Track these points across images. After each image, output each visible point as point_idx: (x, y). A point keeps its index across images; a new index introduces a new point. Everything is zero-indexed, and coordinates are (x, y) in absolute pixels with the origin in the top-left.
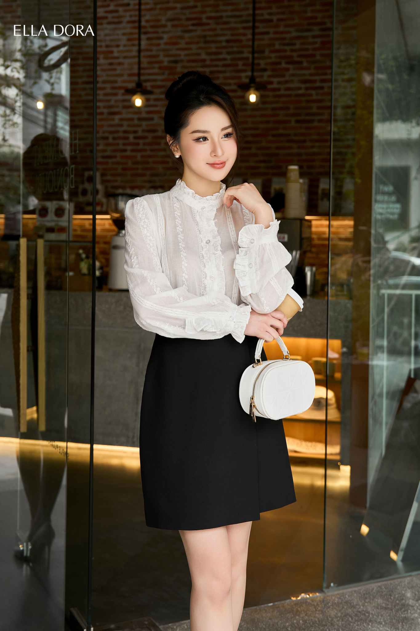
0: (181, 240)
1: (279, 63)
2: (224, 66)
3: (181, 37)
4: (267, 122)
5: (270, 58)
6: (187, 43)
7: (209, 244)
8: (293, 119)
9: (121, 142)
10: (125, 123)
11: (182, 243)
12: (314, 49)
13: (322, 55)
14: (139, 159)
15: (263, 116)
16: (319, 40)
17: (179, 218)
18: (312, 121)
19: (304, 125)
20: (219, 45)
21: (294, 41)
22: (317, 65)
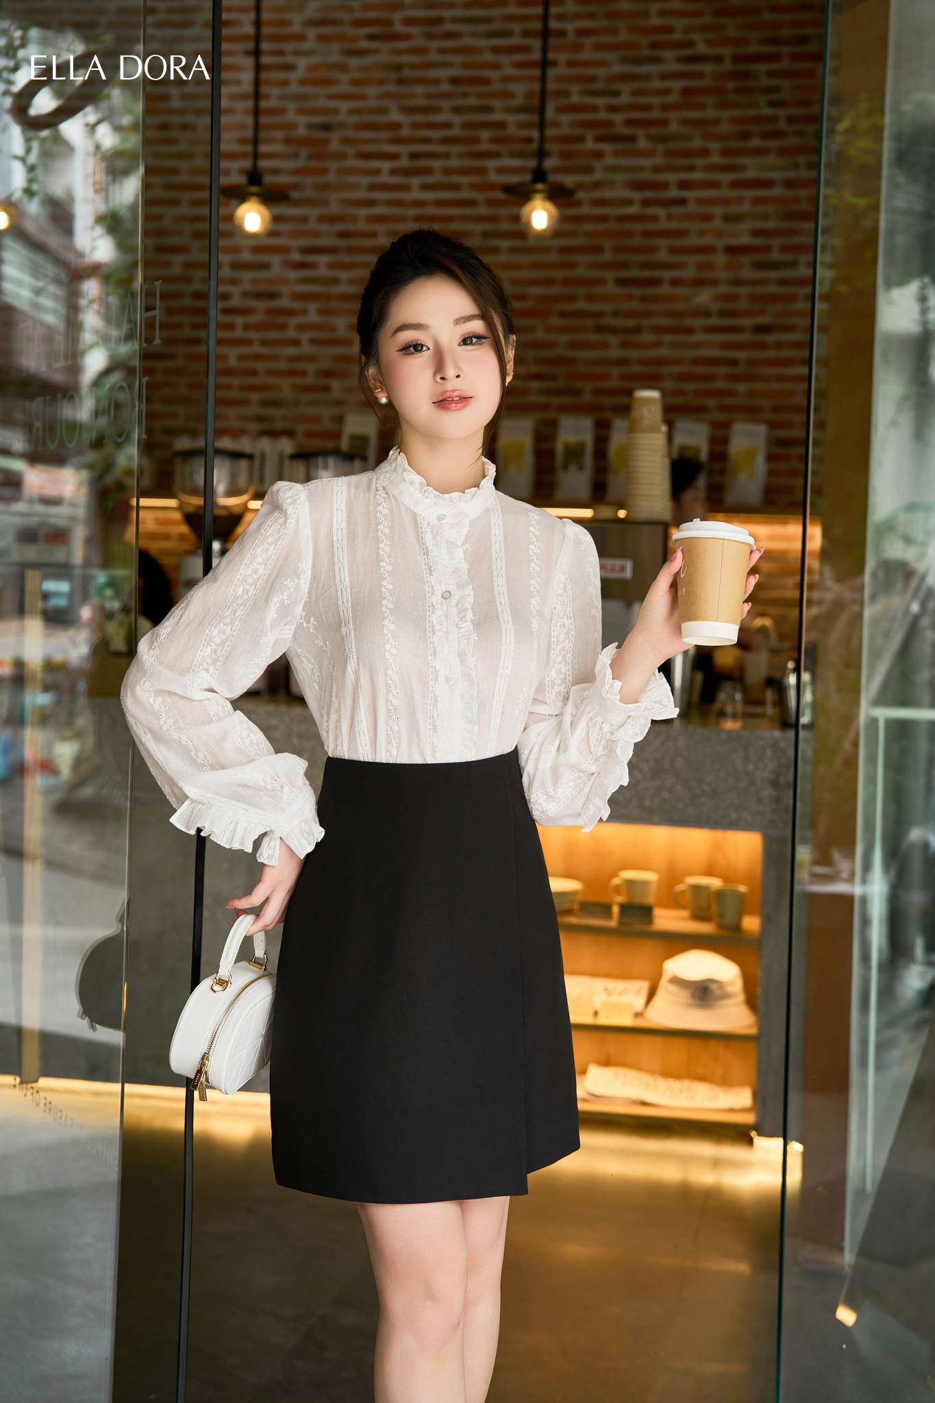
0: (387, 593)
1: (580, 139)
2: (445, 141)
3: (343, 68)
4: (549, 282)
5: (557, 124)
6: (356, 83)
7: (448, 601)
8: (611, 276)
9: (186, 319)
11: (388, 600)
12: (665, 107)
13: (686, 122)
14: (233, 362)
15: (536, 266)
16: (677, 85)
17: (385, 541)
18: (655, 282)
19: (638, 291)
20: (433, 89)
21: (616, 86)
22: (672, 145)
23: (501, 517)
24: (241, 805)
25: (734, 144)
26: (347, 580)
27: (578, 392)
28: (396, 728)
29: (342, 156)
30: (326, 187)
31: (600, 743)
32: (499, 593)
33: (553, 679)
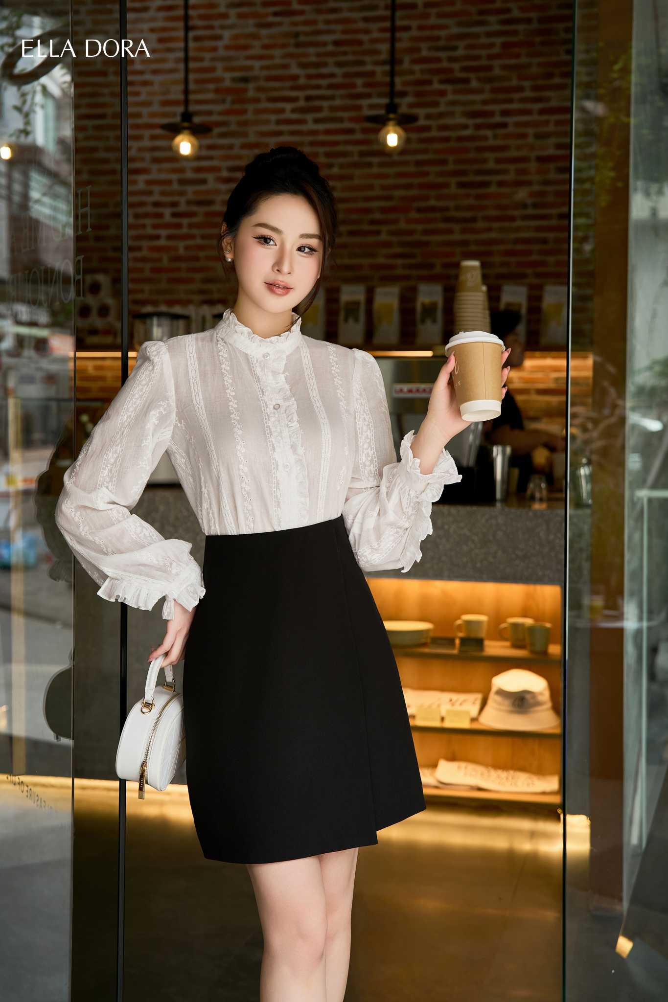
0: (234, 410)
1: (429, 82)
2: (331, 87)
3: (256, 37)
4: (409, 186)
5: (411, 72)
6: (265, 47)
7: (278, 410)
8: (453, 181)
9: (148, 222)
10: (157, 189)
11: (235, 414)
12: (490, 57)
13: (505, 67)
14: (182, 252)
15: (399, 175)
16: (498, 40)
17: (228, 375)
18: (487, 184)
19: (473, 192)
20: (321, 50)
21: (454, 43)
22: (496, 85)
23: (308, 352)
24: (142, 577)
25: (541, 82)
26: (202, 402)
27: (431, 266)
28: (250, 508)
29: (257, 100)
30: (245, 123)
31: (409, 505)
32: (315, 401)
33: (364, 461)
